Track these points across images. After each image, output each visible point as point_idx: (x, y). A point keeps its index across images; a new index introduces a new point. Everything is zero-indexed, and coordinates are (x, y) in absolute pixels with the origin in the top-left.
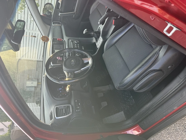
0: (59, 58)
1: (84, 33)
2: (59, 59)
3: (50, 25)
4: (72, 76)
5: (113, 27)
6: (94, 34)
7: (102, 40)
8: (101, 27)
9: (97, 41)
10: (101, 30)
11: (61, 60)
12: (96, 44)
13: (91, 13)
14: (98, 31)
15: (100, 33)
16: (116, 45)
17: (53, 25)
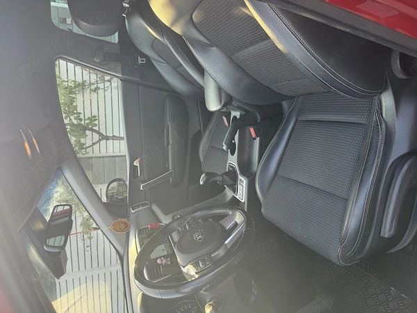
0: (162, 260)
1: (201, 183)
2: (164, 262)
3: (126, 216)
4: (208, 265)
5: (257, 142)
6: (223, 177)
7: (244, 181)
8: (233, 160)
9: (235, 190)
10: (235, 164)
11: (169, 263)
12: (237, 197)
13: (202, 160)
14: (229, 171)
15: (235, 172)
16: (279, 173)
17: (133, 212)
